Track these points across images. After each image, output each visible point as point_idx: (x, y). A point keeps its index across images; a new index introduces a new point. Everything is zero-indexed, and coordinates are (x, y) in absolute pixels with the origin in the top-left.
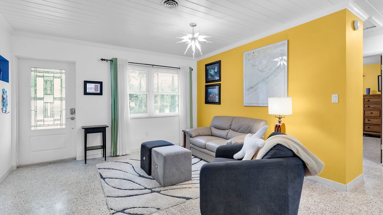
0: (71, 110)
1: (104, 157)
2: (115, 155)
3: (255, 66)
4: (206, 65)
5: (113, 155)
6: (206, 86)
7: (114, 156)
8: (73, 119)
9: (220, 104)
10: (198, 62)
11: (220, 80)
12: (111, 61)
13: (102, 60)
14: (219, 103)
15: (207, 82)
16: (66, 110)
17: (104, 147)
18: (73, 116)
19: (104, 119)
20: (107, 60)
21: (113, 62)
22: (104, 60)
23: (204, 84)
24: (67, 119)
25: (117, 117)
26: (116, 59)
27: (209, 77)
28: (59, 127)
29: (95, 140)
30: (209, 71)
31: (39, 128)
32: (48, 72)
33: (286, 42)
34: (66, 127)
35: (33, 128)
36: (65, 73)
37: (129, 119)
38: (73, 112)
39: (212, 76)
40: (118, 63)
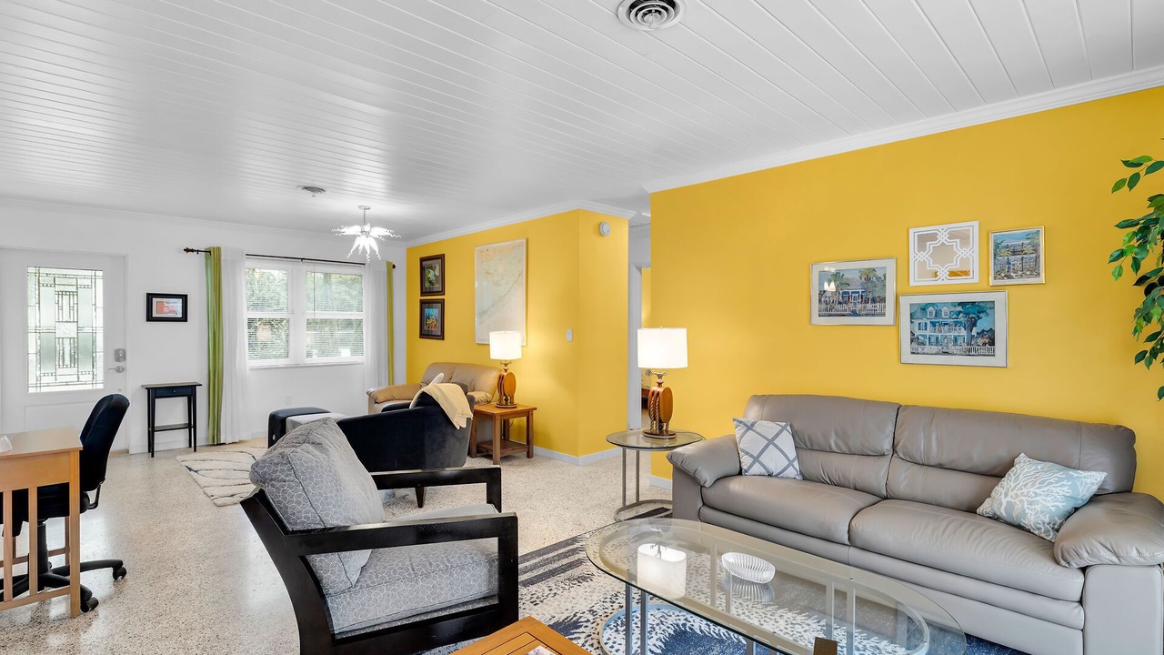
0: (117, 352)
1: (190, 446)
2: (216, 443)
3: (490, 274)
4: (422, 260)
5: (211, 443)
6: (422, 302)
7: (213, 445)
8: (119, 370)
9: (443, 339)
10: (407, 249)
11: (442, 292)
12: (208, 252)
13: (187, 250)
14: (441, 337)
15: (423, 293)
16: (105, 352)
17: (191, 426)
18: (121, 364)
19: (190, 370)
20: (198, 251)
21: (212, 256)
22: (192, 251)
23: (418, 297)
24: (107, 371)
25: (221, 366)
26: (219, 249)
27: (427, 285)
28: (89, 387)
29: (173, 411)
30: (427, 271)
31: (44, 390)
32: (65, 276)
33: (524, 241)
34: (105, 386)
35: (32, 390)
36: (103, 278)
37: (247, 369)
38: (120, 356)
39: (430, 282)
40: (222, 258)
